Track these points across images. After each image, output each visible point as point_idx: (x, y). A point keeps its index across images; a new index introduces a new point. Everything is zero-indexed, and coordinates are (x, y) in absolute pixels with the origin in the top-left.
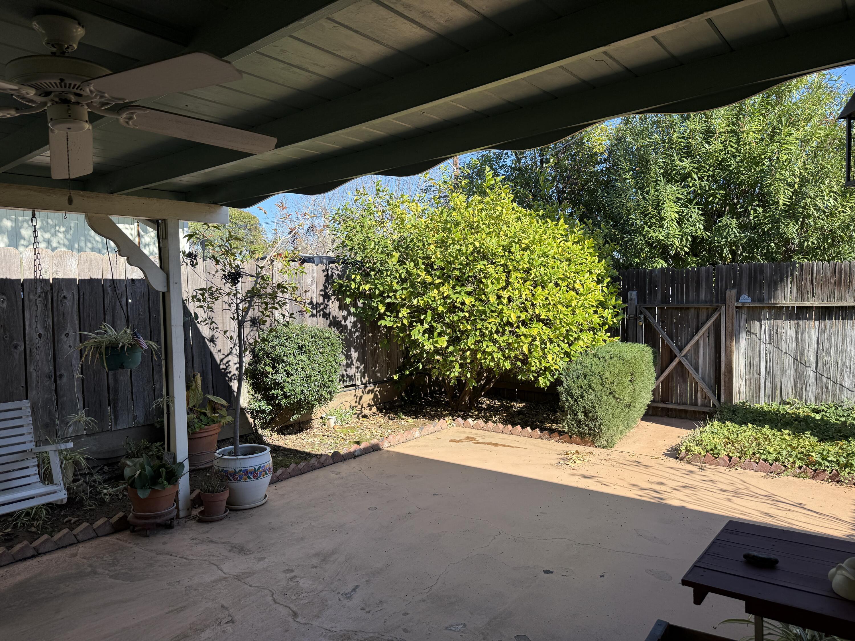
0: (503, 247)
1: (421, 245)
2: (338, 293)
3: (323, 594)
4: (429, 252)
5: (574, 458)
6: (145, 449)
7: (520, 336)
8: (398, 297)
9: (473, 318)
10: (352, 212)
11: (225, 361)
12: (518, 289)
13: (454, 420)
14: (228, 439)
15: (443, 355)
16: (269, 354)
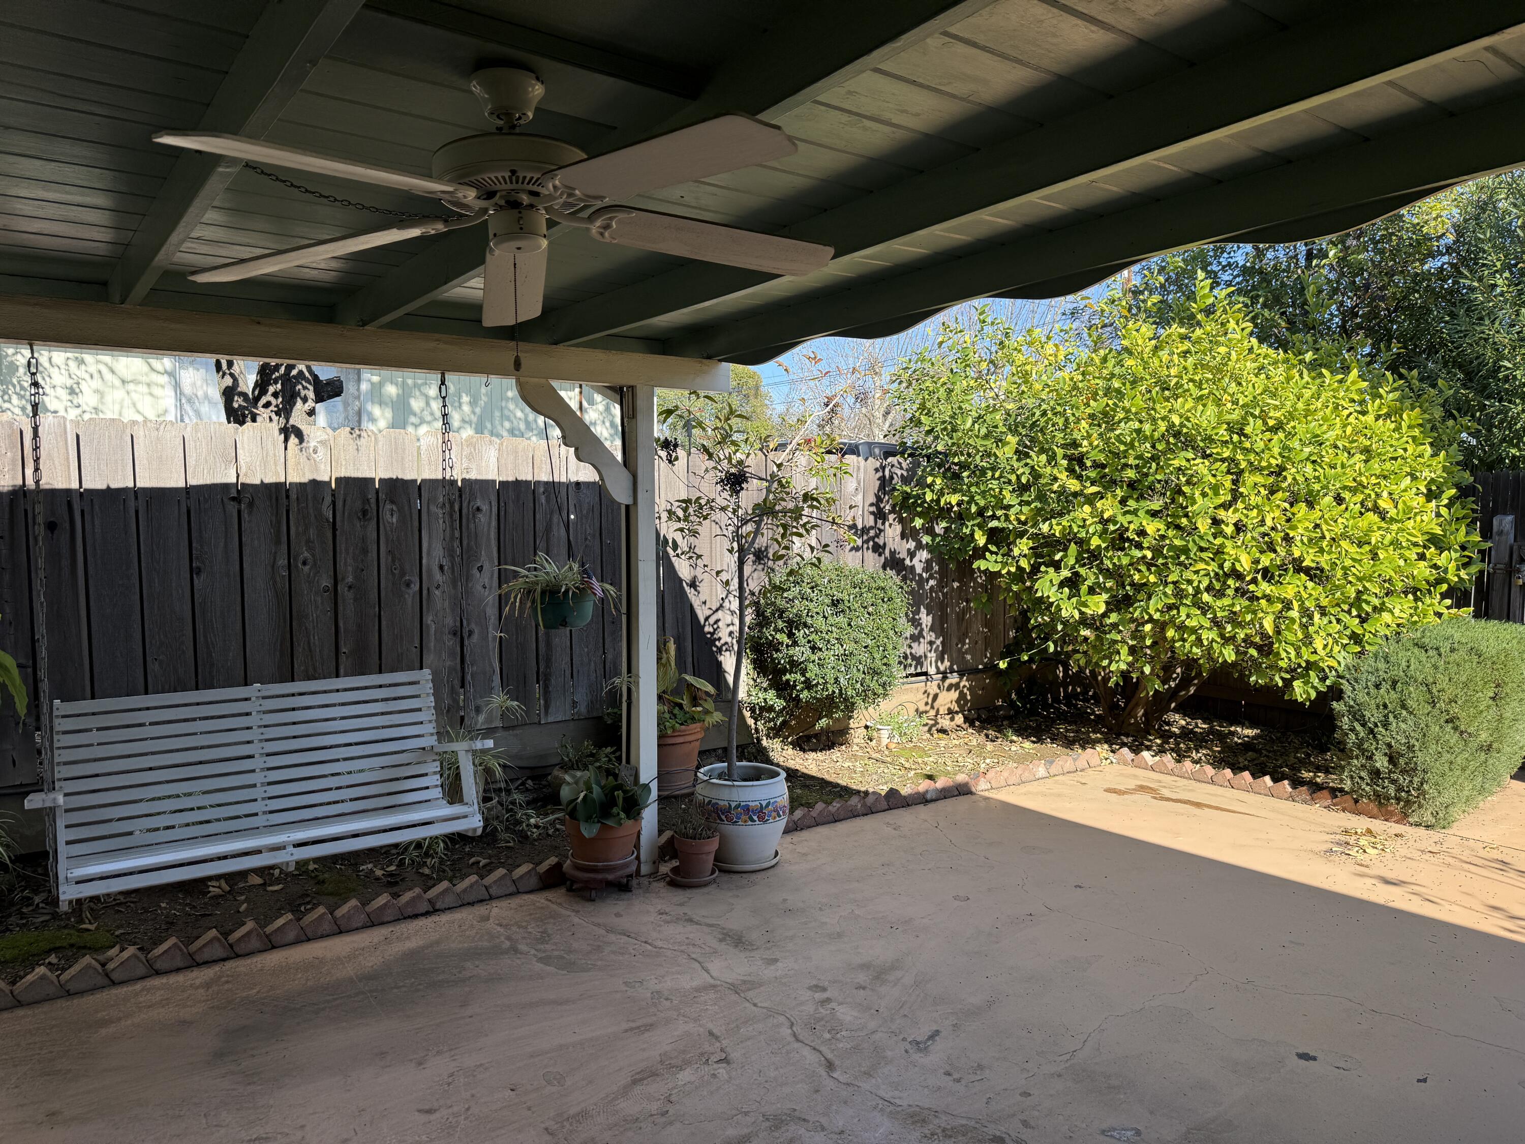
0: (1228, 424)
1: (1061, 421)
2: (901, 509)
3: (877, 1036)
4: (1077, 435)
5: (1362, 842)
6: (588, 756)
7: (1258, 599)
8: (1012, 518)
9: (1161, 561)
10: (933, 364)
11: (712, 620)
12: (1257, 507)
13: (1113, 752)
14: (715, 750)
15: (1097, 629)
16: (783, 612)
